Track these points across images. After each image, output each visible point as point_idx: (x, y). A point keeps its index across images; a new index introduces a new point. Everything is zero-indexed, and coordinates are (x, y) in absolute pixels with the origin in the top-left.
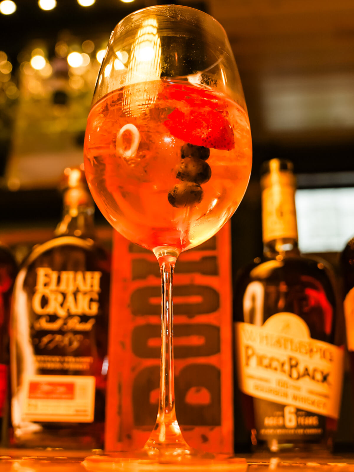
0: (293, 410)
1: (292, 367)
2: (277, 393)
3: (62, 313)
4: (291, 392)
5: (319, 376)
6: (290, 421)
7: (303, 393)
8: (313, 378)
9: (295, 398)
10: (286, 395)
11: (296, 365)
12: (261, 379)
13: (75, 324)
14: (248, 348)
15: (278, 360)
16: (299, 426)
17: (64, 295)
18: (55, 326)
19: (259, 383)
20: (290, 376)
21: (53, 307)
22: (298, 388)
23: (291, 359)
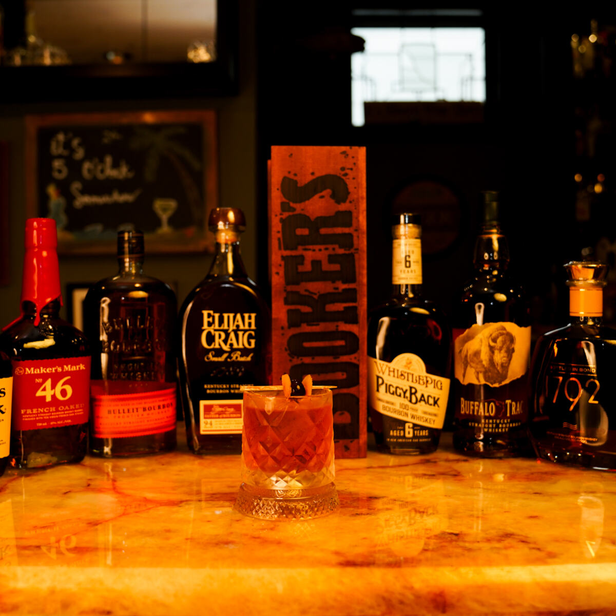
0: (411, 425)
1: (411, 394)
2: (400, 413)
3: (226, 348)
4: (410, 413)
5: (431, 401)
6: (409, 433)
7: (419, 414)
8: (427, 403)
9: (413, 417)
10: (407, 415)
11: (416, 391)
12: (388, 402)
13: (237, 356)
14: (378, 377)
15: (402, 389)
16: (414, 437)
17: (226, 332)
18: (221, 359)
19: (386, 405)
20: (411, 401)
21: (218, 343)
22: (416, 410)
23: (411, 388)
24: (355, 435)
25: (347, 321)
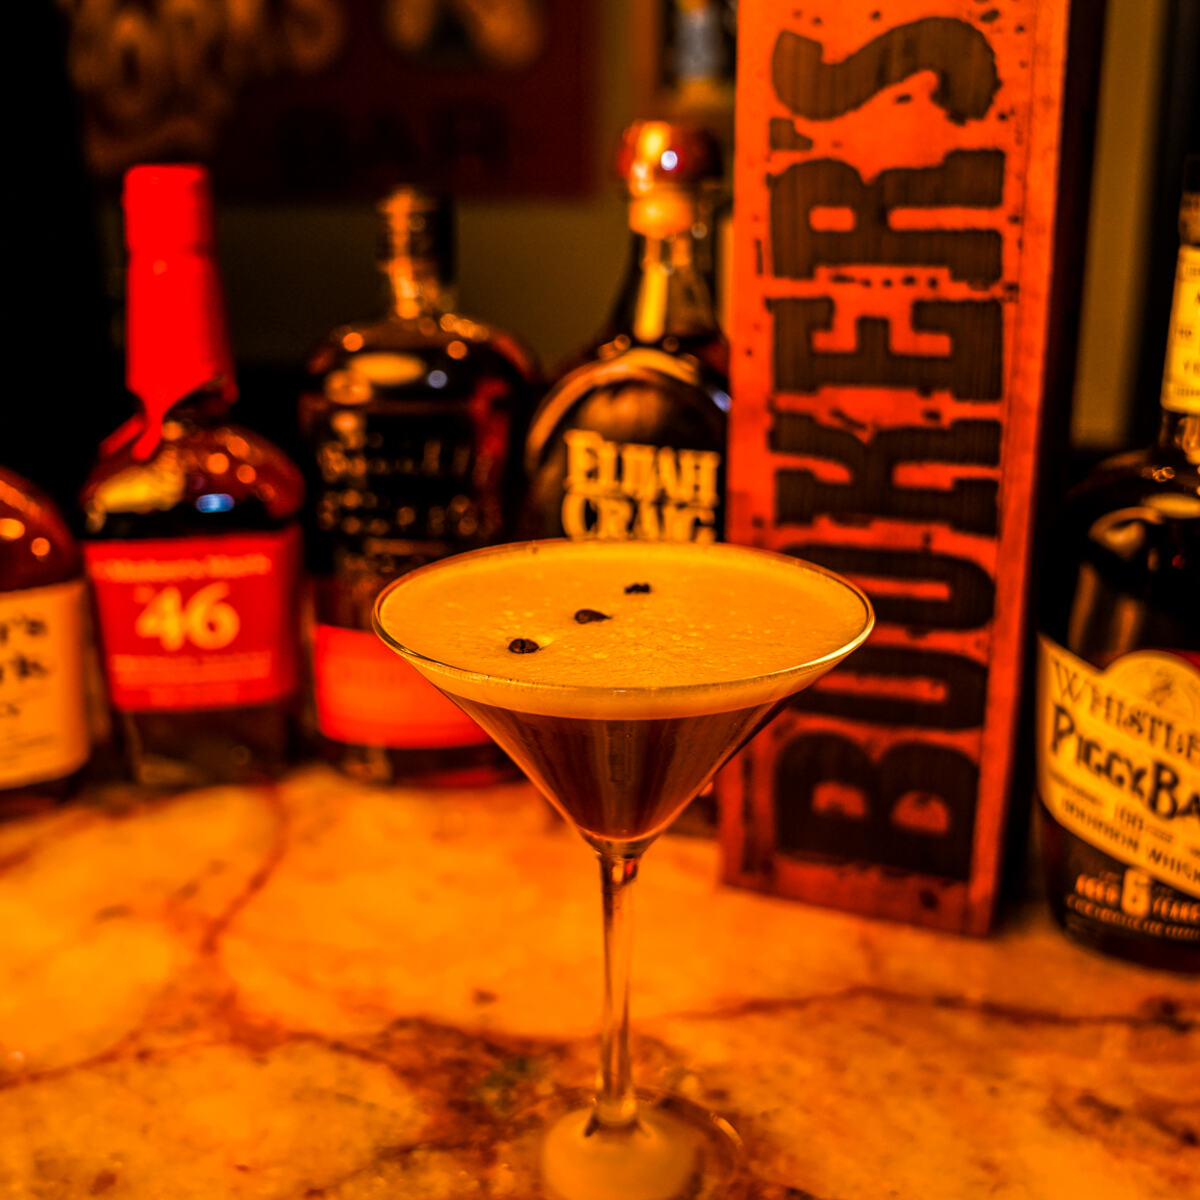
0: (1144, 880)
1: (1159, 786)
2: (1113, 833)
4: (1147, 841)
6: (1135, 900)
7: (1178, 851)
9: (1156, 856)
10: (1135, 845)
11: (1175, 781)
12: (1081, 792)
14: (1061, 711)
15: (1129, 764)
16: (1153, 916)
17: (634, 504)
19: (1074, 798)
20: (1153, 804)
22: (1168, 838)
23: (1160, 767)
24: (960, 870)
25: (961, 525)
